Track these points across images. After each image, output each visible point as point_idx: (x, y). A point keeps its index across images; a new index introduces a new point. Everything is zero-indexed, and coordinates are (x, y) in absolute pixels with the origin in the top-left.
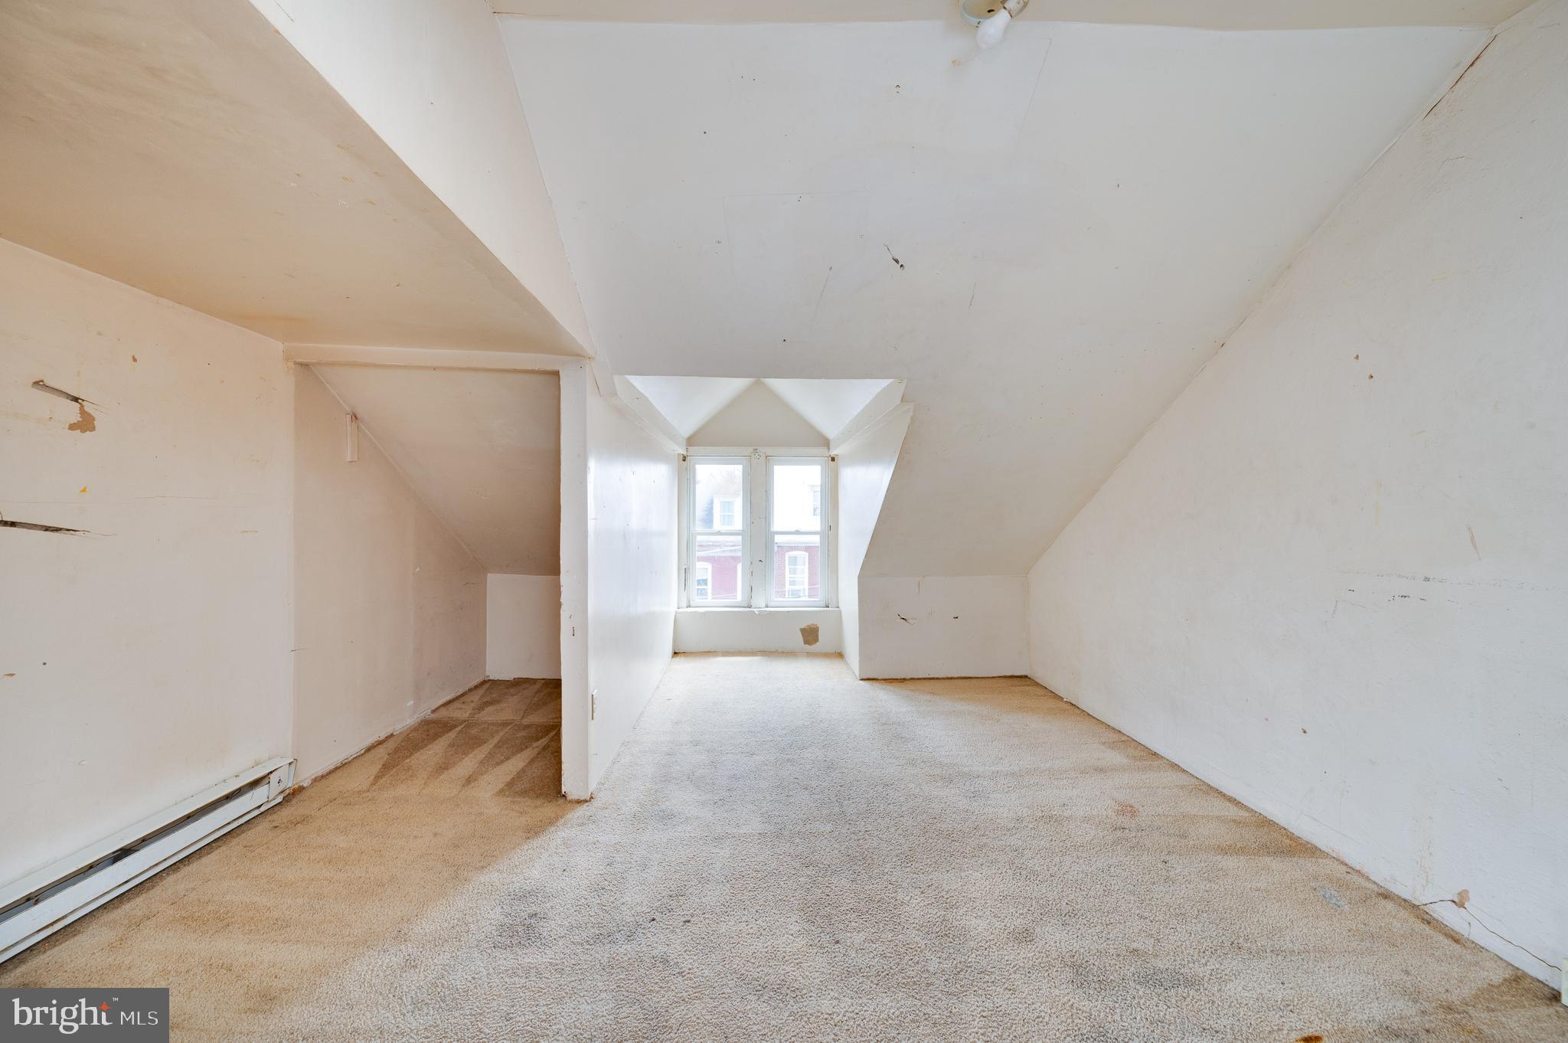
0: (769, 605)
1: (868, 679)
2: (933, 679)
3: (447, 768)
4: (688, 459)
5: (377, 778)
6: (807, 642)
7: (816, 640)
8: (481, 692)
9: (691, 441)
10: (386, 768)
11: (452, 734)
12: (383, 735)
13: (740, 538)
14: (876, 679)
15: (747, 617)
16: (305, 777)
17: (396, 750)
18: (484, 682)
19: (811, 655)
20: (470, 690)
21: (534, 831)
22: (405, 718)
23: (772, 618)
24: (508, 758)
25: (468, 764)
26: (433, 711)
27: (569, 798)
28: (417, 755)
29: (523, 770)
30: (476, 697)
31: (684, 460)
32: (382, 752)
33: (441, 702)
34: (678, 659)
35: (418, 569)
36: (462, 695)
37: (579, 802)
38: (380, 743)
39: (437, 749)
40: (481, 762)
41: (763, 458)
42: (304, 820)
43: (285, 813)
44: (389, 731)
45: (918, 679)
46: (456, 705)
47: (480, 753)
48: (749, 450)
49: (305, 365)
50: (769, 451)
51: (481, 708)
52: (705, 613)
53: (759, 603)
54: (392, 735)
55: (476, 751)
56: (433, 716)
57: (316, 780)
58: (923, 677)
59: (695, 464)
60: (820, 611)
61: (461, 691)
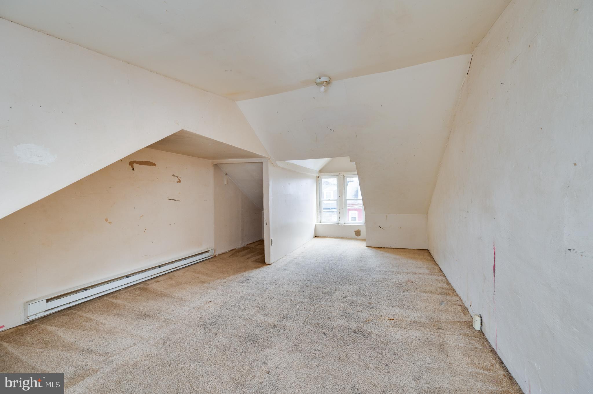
0: (346, 223)
1: (369, 247)
2: (392, 248)
3: (244, 256)
4: (319, 177)
5: (230, 256)
6: (356, 235)
7: (360, 235)
8: (259, 242)
9: (320, 171)
10: (232, 254)
11: (248, 250)
12: (234, 248)
13: (336, 201)
14: (372, 247)
15: (337, 226)
16: (217, 253)
17: (236, 252)
18: (261, 240)
19: (357, 239)
20: (257, 241)
21: (255, 268)
22: (239, 245)
23: (346, 227)
24: (258, 255)
25: (249, 256)
26: (246, 245)
27: (266, 263)
28: (239, 253)
29: (260, 258)
30: (257, 243)
31: (318, 178)
32: (233, 252)
33: (248, 243)
34: (315, 238)
35: (242, 209)
36: (254, 242)
37: (268, 265)
38: (233, 250)
39: (244, 252)
40: (252, 256)
41: (342, 176)
42: (215, 261)
43: (212, 259)
44: (236, 247)
45: (386, 248)
46: (252, 244)
47: (253, 254)
48: (338, 174)
49: (216, 164)
50: (344, 173)
51: (257, 245)
52: (324, 225)
53: (342, 222)
54: (236, 249)
55: (252, 253)
56: (247, 246)
57: (219, 255)
58: (388, 247)
59: (322, 178)
60: (361, 225)
61: (254, 241)
